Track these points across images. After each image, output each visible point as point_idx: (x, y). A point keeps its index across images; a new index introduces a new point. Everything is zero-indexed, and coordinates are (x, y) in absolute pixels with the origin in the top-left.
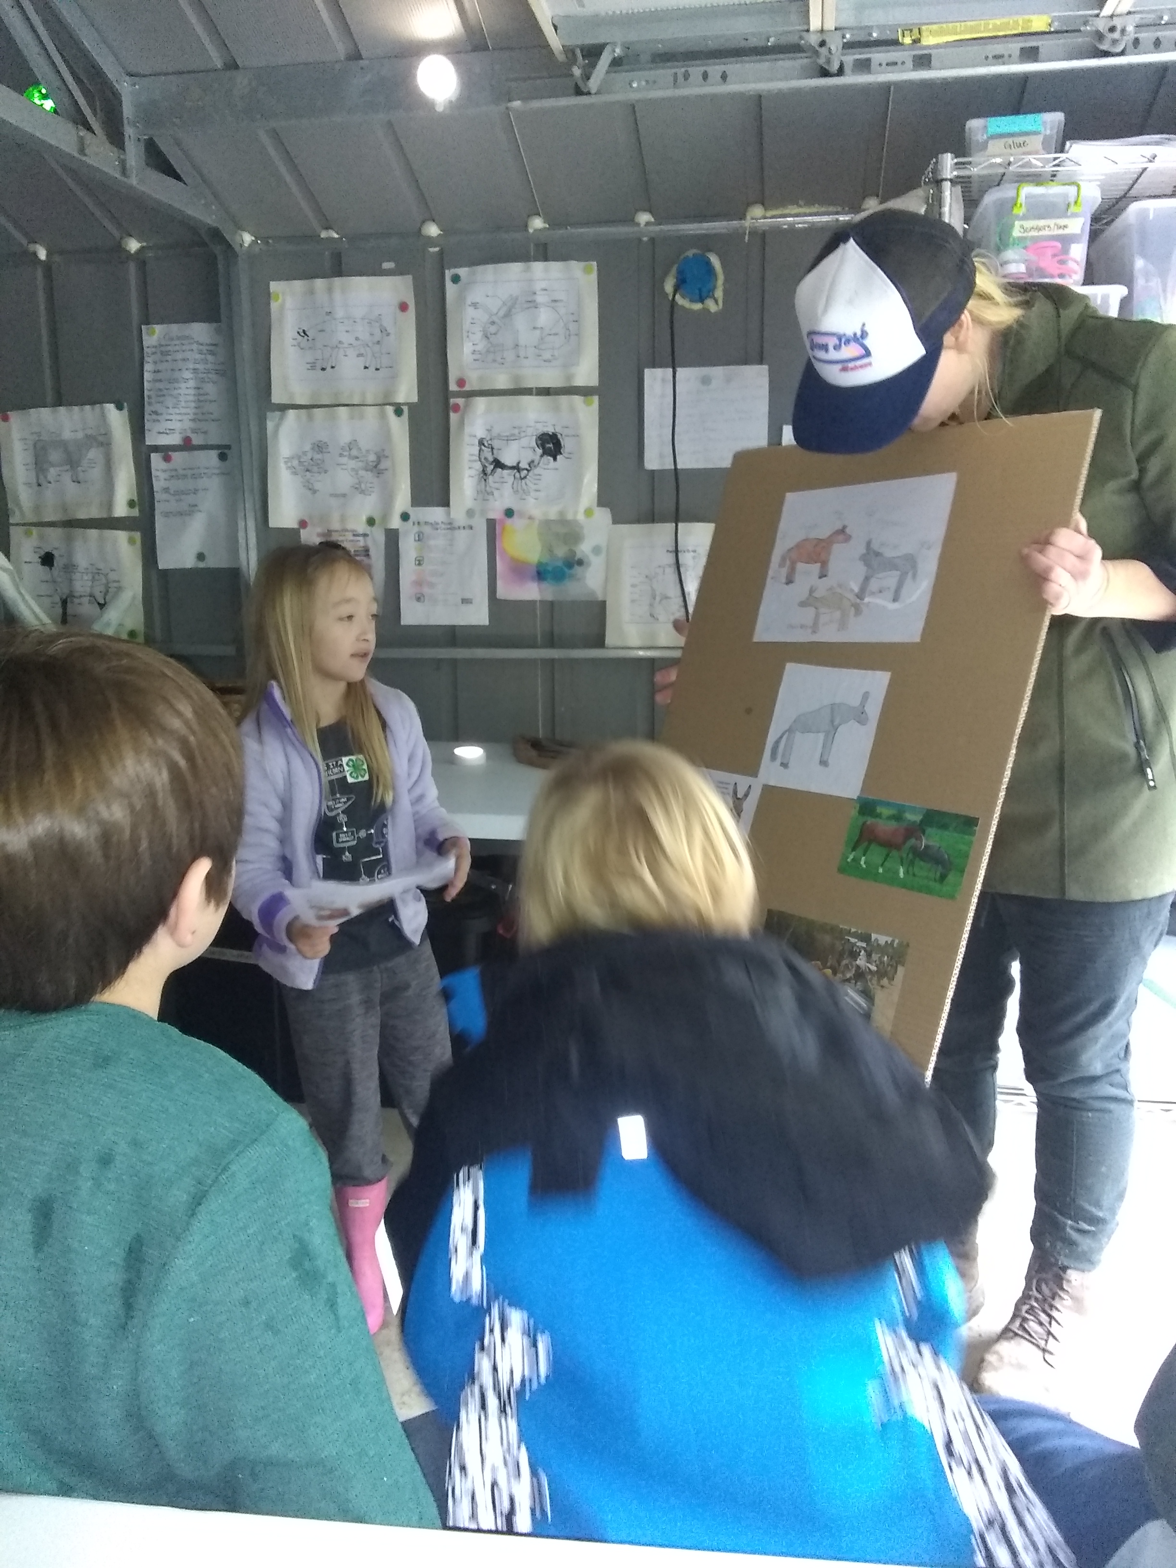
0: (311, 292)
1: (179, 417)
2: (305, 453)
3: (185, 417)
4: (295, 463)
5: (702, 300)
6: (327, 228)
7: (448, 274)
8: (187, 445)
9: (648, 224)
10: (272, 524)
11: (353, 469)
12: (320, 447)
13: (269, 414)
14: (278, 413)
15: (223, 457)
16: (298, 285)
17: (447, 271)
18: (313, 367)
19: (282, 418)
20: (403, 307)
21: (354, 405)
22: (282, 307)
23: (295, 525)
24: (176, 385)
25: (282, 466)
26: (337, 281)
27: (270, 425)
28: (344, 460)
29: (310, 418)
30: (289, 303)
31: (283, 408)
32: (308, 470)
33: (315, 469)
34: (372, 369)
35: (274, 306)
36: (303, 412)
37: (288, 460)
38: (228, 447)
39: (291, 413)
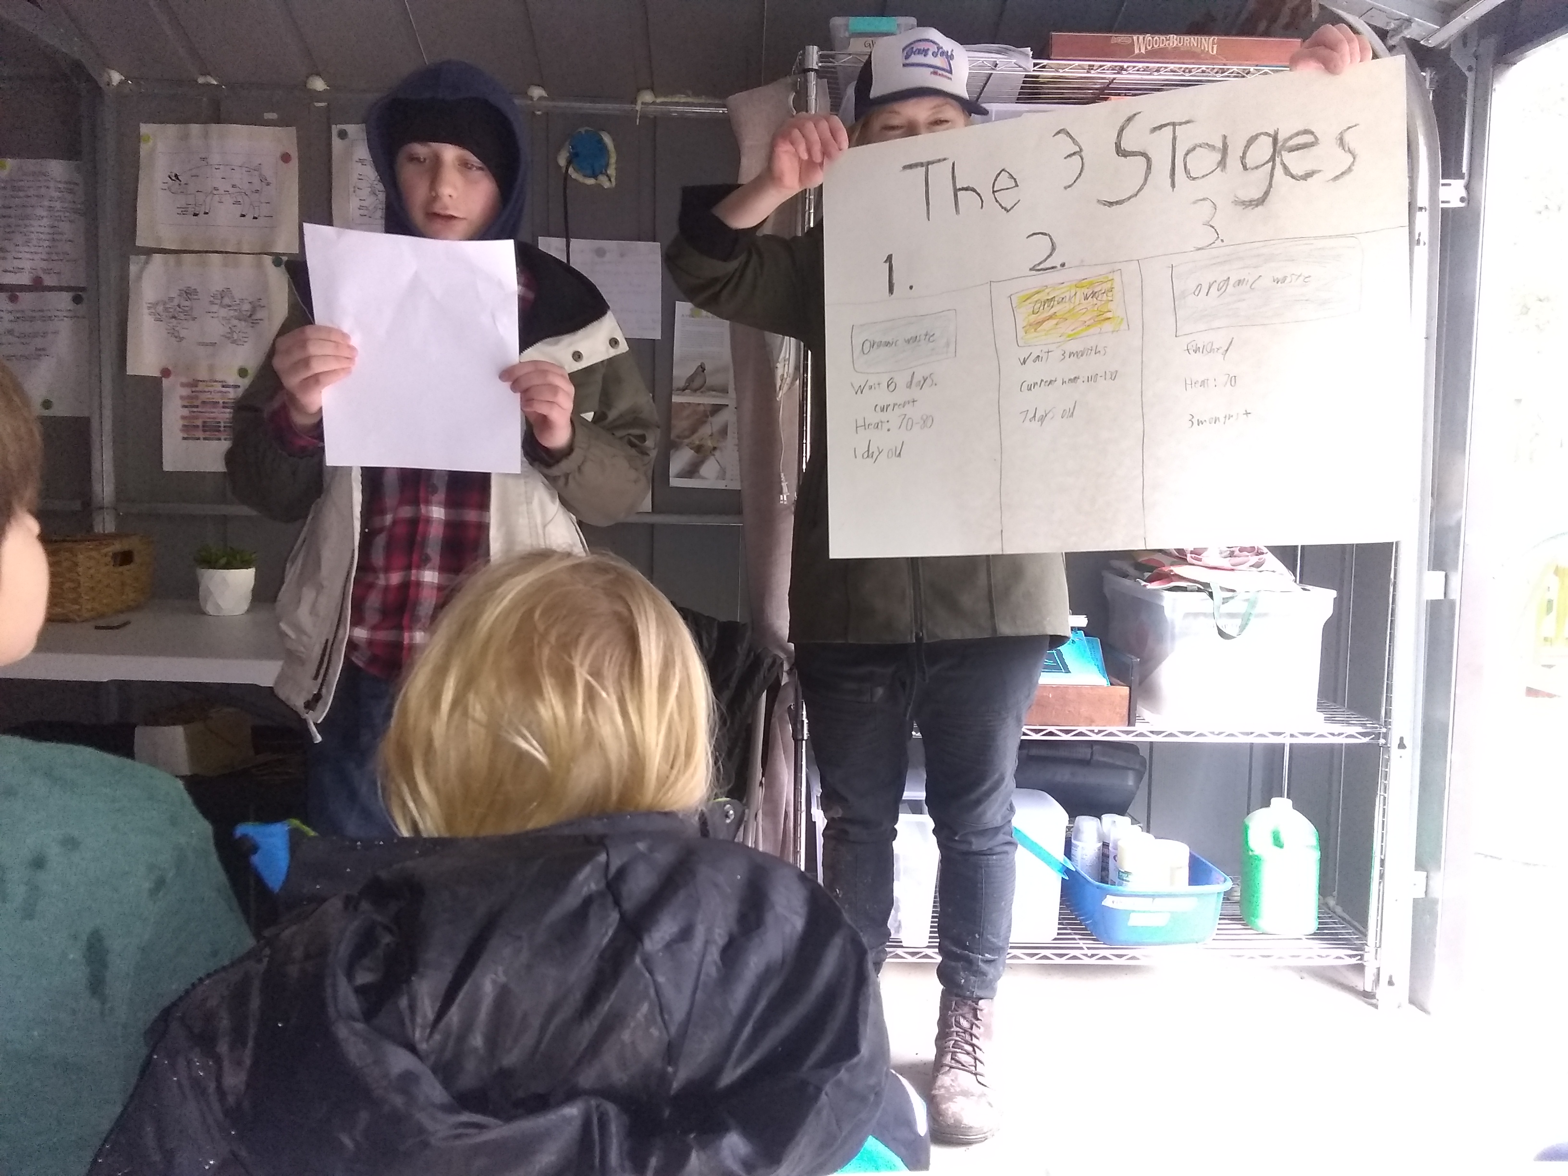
0: (185, 137)
1: (29, 256)
2: (171, 299)
3: (36, 257)
4: (160, 308)
5: (595, 176)
6: (204, 74)
7: (335, 129)
8: (37, 286)
9: (541, 98)
10: (130, 371)
11: (224, 318)
12: (188, 293)
13: (133, 258)
14: (143, 257)
15: (77, 300)
16: (172, 130)
17: (333, 126)
18: (184, 212)
19: (147, 262)
20: (286, 158)
21: (227, 252)
22: (153, 150)
23: (156, 374)
24: (27, 222)
25: (146, 311)
26: (214, 127)
27: (133, 269)
28: (215, 308)
29: (179, 263)
30: (160, 147)
31: (149, 252)
32: (174, 317)
33: (182, 316)
34: (249, 217)
35: (144, 149)
36: (171, 258)
37: (153, 305)
38: (83, 289)
39: (157, 257)
